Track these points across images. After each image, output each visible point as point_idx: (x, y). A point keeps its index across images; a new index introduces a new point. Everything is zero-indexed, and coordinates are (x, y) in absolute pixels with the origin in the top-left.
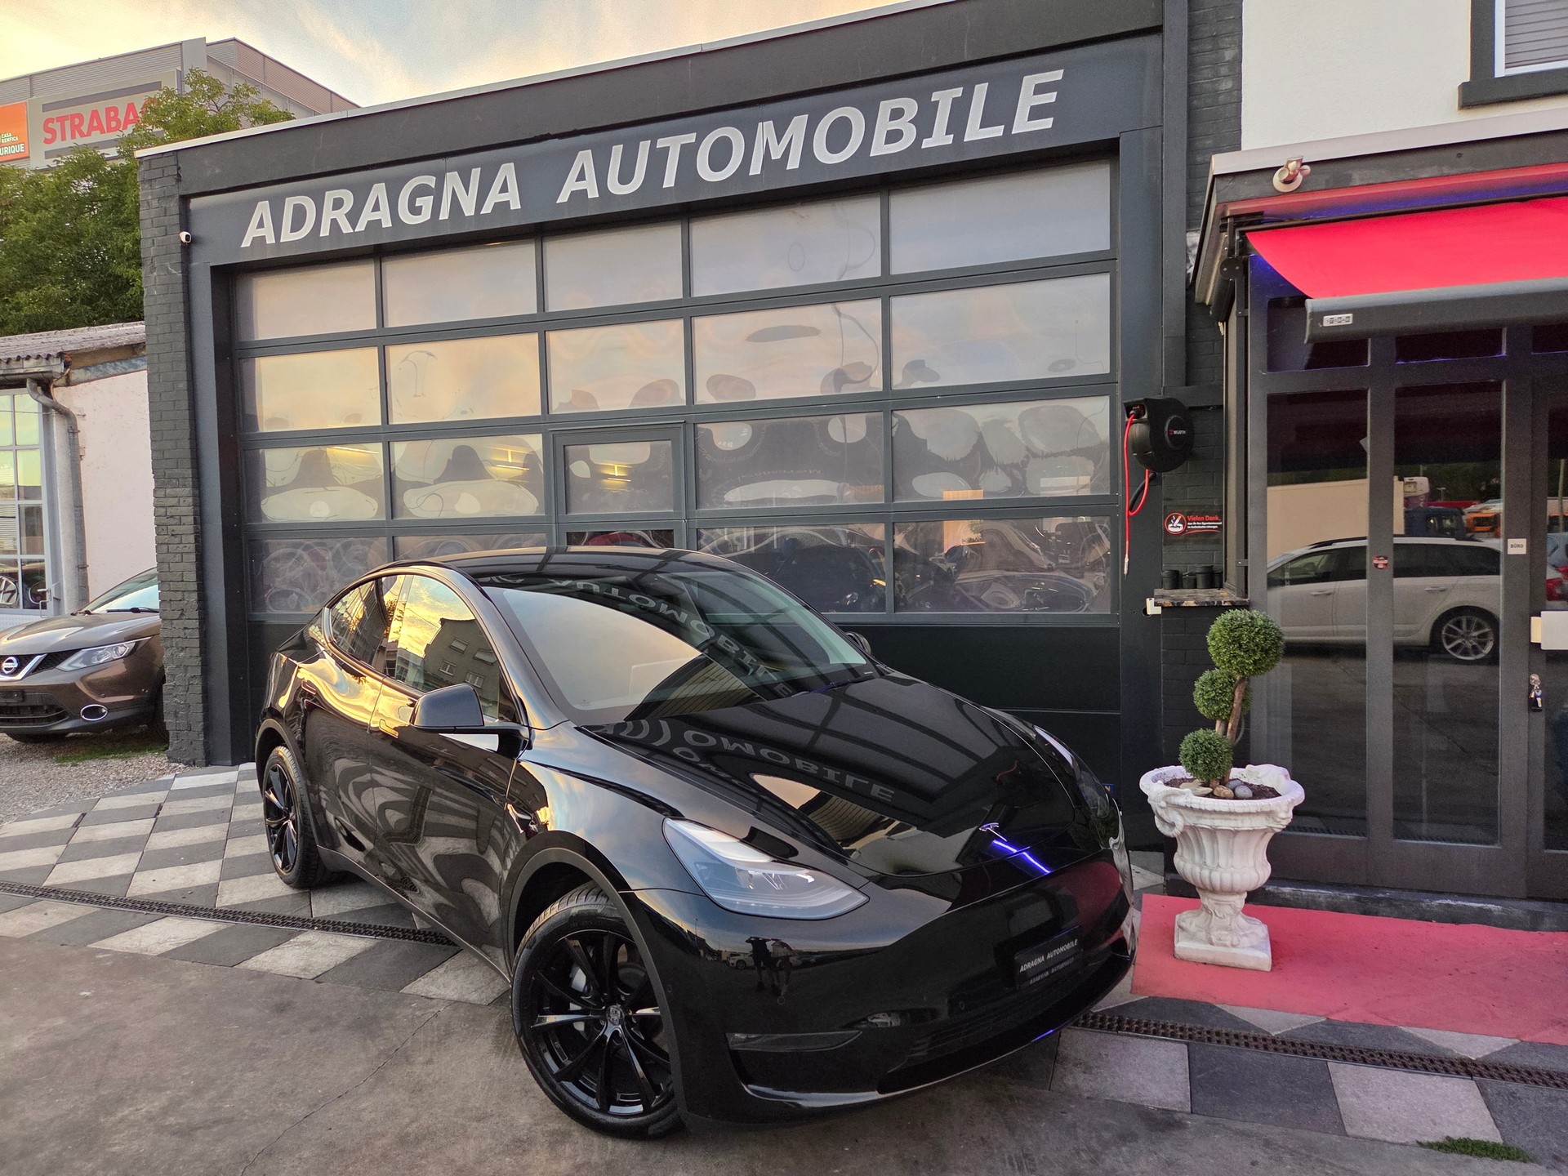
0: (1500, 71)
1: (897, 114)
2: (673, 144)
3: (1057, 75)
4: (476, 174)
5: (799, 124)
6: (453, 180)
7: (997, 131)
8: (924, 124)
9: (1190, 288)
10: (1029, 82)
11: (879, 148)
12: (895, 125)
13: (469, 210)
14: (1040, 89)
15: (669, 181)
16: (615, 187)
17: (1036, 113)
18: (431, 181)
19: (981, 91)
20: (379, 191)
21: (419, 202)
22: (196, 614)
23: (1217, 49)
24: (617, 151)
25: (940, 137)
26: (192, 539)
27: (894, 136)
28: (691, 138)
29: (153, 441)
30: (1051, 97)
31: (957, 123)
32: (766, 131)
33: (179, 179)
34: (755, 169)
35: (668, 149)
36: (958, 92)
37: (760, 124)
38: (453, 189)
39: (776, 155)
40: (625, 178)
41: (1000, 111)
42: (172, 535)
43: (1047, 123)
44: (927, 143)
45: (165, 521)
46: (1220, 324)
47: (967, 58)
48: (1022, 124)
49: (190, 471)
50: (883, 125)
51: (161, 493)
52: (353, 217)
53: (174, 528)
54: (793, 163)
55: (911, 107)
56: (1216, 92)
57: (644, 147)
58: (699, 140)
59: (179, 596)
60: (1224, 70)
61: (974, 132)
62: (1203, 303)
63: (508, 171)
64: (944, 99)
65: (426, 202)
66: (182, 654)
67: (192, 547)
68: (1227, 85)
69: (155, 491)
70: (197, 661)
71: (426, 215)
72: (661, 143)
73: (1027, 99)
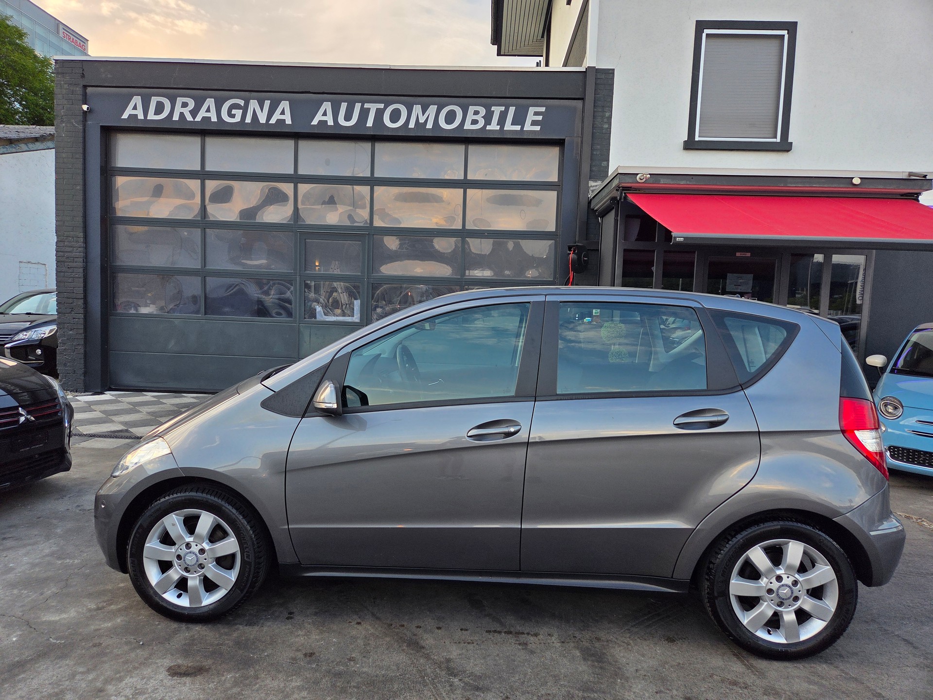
0: (697, 138)
1: (476, 113)
2: (373, 108)
3: (543, 109)
4: (267, 103)
5: (432, 109)
6: (254, 104)
7: (518, 128)
8: (488, 119)
9: (590, 203)
10: (532, 110)
11: (468, 126)
12: (475, 117)
13: (262, 119)
14: (536, 114)
15: (370, 123)
16: (342, 121)
17: (534, 123)
18: (242, 103)
19: (512, 110)
20: (210, 102)
21: (234, 112)
22: (82, 311)
23: (604, 111)
24: (344, 106)
25: (494, 126)
26: (81, 270)
27: (475, 122)
28: (382, 106)
29: (57, 215)
30: (540, 118)
31: (502, 121)
32: (417, 109)
33: (83, 76)
34: (412, 125)
35: (369, 109)
36: (503, 108)
37: (415, 106)
38: (254, 108)
39: (422, 120)
40: (348, 118)
41: (519, 119)
42: (68, 267)
43: (538, 128)
44: (488, 128)
45: (62, 259)
46: (599, 218)
47: (508, 95)
48: (528, 127)
49: (82, 234)
50: (470, 116)
51: (61, 244)
52: (194, 113)
53: (70, 264)
54: (429, 125)
55: (483, 111)
56: (602, 128)
57: (358, 106)
58: (385, 108)
59: (71, 301)
60: (605, 120)
61: (508, 126)
62: (593, 209)
63: (285, 105)
64: (497, 110)
65: (238, 113)
66: (71, 332)
67: (81, 275)
68: (606, 126)
69: (56, 242)
70: (82, 336)
71: (238, 119)
72: (366, 106)
73: (530, 117)
